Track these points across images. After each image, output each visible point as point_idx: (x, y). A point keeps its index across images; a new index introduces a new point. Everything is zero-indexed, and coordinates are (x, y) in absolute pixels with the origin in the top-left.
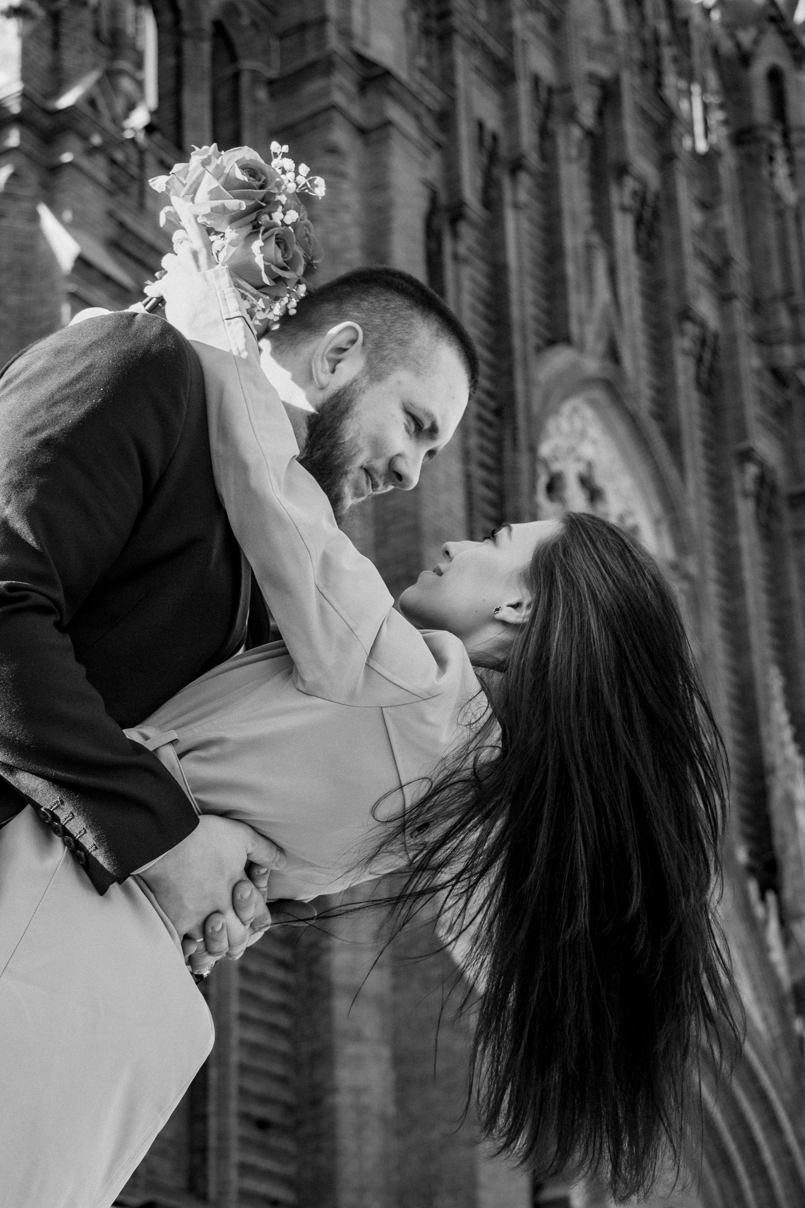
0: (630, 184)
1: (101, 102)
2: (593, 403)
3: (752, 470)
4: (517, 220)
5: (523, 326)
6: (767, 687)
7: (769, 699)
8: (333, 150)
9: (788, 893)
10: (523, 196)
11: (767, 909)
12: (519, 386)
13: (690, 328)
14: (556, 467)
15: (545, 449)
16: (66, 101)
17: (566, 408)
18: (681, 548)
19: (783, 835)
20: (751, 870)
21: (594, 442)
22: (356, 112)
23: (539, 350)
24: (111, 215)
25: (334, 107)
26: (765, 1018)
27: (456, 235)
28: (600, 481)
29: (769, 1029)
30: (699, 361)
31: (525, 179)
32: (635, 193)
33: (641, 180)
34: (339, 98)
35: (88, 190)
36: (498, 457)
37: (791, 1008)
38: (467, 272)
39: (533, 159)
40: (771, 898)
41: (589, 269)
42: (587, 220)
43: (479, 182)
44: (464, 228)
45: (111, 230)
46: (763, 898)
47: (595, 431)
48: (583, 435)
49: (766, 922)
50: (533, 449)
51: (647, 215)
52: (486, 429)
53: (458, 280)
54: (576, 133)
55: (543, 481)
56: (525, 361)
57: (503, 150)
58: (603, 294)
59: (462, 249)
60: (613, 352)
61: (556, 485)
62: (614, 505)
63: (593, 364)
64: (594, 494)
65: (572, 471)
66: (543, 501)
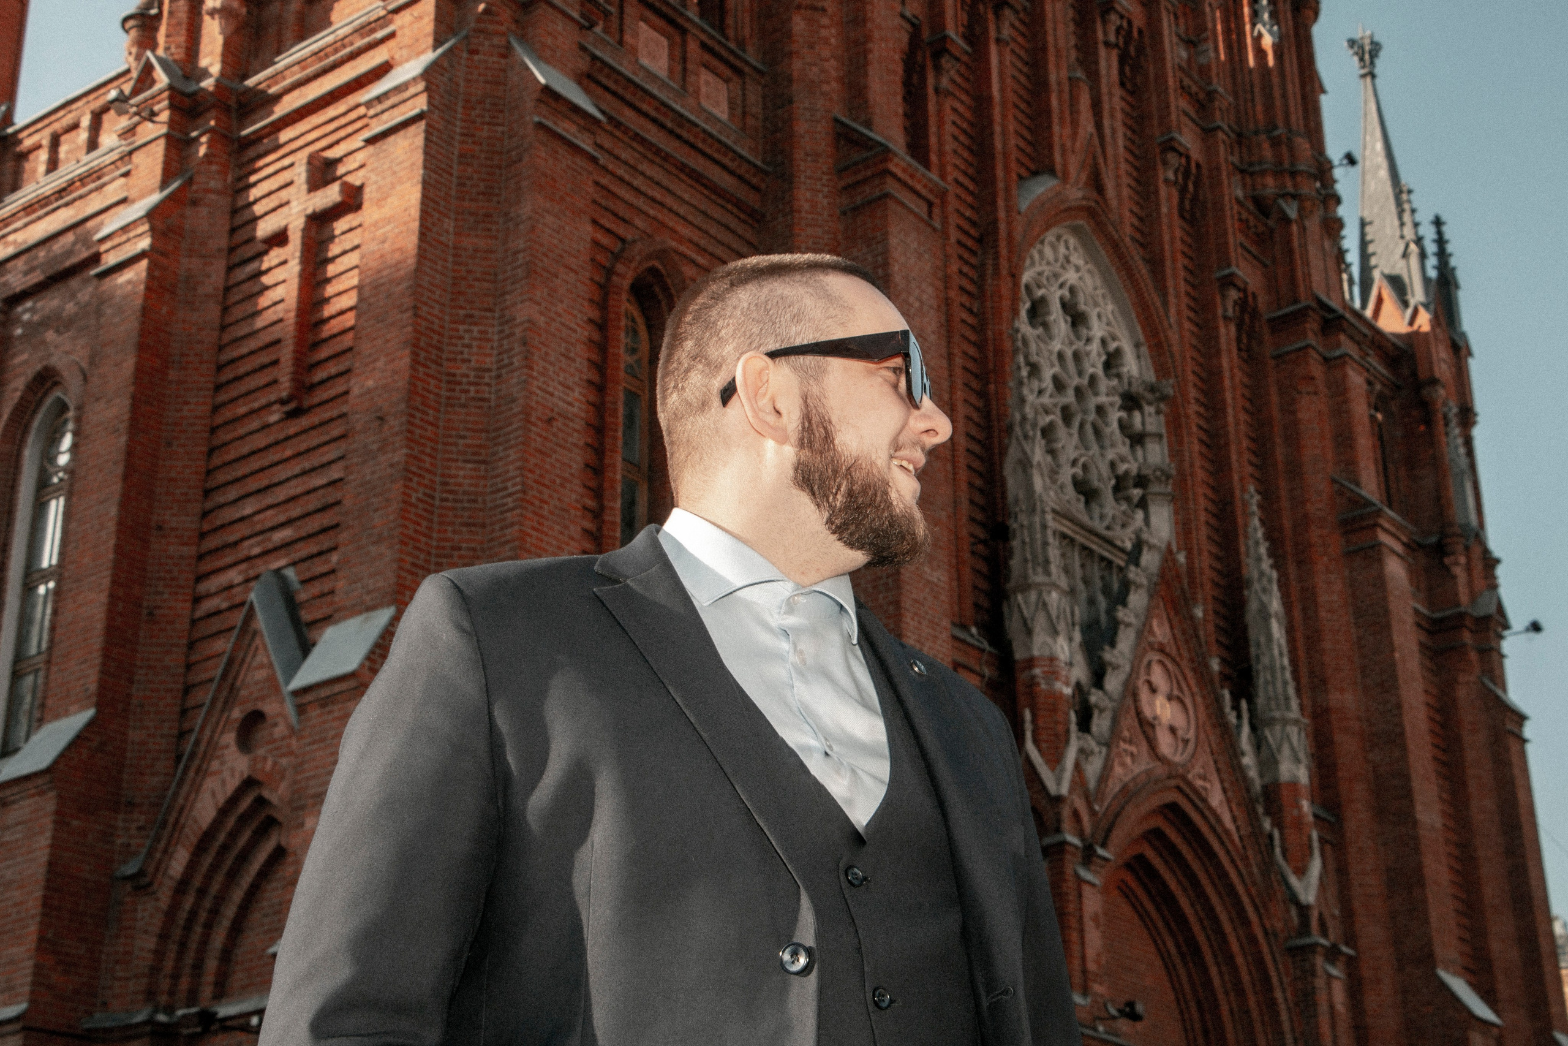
0: (1114, 20)
2: (1076, 231)
3: (1233, 294)
4: (1001, 54)
5: (1006, 155)
6: (1245, 504)
7: (1248, 515)
9: (1260, 701)
10: (1007, 32)
11: (1239, 717)
12: (1002, 214)
13: (1173, 158)
14: (1039, 293)
15: (1026, 277)
17: (1050, 237)
18: (1162, 370)
19: (1258, 645)
20: (1225, 677)
21: (1078, 269)
23: (1021, 178)
24: (582, 49)
26: (1234, 819)
27: (938, 69)
28: (1083, 306)
29: (1238, 828)
30: (1183, 190)
31: (1008, 15)
32: (1119, 30)
33: (1125, 17)
35: (560, 25)
36: (980, 284)
37: (1260, 810)
38: (948, 103)
40: (1244, 704)
41: (1074, 101)
42: (1071, 55)
43: (964, 17)
44: (945, 62)
45: (583, 64)
46: (1236, 707)
47: (1077, 259)
48: (1066, 262)
49: (1239, 726)
50: (1015, 276)
51: (1132, 51)
52: (966, 255)
53: (940, 113)
55: (1025, 307)
56: (1007, 190)
58: (1087, 126)
59: (945, 82)
60: (1096, 183)
61: (1038, 310)
62: (1098, 330)
63: (1075, 194)
64: (1077, 319)
65: (1055, 296)
66: (1023, 324)
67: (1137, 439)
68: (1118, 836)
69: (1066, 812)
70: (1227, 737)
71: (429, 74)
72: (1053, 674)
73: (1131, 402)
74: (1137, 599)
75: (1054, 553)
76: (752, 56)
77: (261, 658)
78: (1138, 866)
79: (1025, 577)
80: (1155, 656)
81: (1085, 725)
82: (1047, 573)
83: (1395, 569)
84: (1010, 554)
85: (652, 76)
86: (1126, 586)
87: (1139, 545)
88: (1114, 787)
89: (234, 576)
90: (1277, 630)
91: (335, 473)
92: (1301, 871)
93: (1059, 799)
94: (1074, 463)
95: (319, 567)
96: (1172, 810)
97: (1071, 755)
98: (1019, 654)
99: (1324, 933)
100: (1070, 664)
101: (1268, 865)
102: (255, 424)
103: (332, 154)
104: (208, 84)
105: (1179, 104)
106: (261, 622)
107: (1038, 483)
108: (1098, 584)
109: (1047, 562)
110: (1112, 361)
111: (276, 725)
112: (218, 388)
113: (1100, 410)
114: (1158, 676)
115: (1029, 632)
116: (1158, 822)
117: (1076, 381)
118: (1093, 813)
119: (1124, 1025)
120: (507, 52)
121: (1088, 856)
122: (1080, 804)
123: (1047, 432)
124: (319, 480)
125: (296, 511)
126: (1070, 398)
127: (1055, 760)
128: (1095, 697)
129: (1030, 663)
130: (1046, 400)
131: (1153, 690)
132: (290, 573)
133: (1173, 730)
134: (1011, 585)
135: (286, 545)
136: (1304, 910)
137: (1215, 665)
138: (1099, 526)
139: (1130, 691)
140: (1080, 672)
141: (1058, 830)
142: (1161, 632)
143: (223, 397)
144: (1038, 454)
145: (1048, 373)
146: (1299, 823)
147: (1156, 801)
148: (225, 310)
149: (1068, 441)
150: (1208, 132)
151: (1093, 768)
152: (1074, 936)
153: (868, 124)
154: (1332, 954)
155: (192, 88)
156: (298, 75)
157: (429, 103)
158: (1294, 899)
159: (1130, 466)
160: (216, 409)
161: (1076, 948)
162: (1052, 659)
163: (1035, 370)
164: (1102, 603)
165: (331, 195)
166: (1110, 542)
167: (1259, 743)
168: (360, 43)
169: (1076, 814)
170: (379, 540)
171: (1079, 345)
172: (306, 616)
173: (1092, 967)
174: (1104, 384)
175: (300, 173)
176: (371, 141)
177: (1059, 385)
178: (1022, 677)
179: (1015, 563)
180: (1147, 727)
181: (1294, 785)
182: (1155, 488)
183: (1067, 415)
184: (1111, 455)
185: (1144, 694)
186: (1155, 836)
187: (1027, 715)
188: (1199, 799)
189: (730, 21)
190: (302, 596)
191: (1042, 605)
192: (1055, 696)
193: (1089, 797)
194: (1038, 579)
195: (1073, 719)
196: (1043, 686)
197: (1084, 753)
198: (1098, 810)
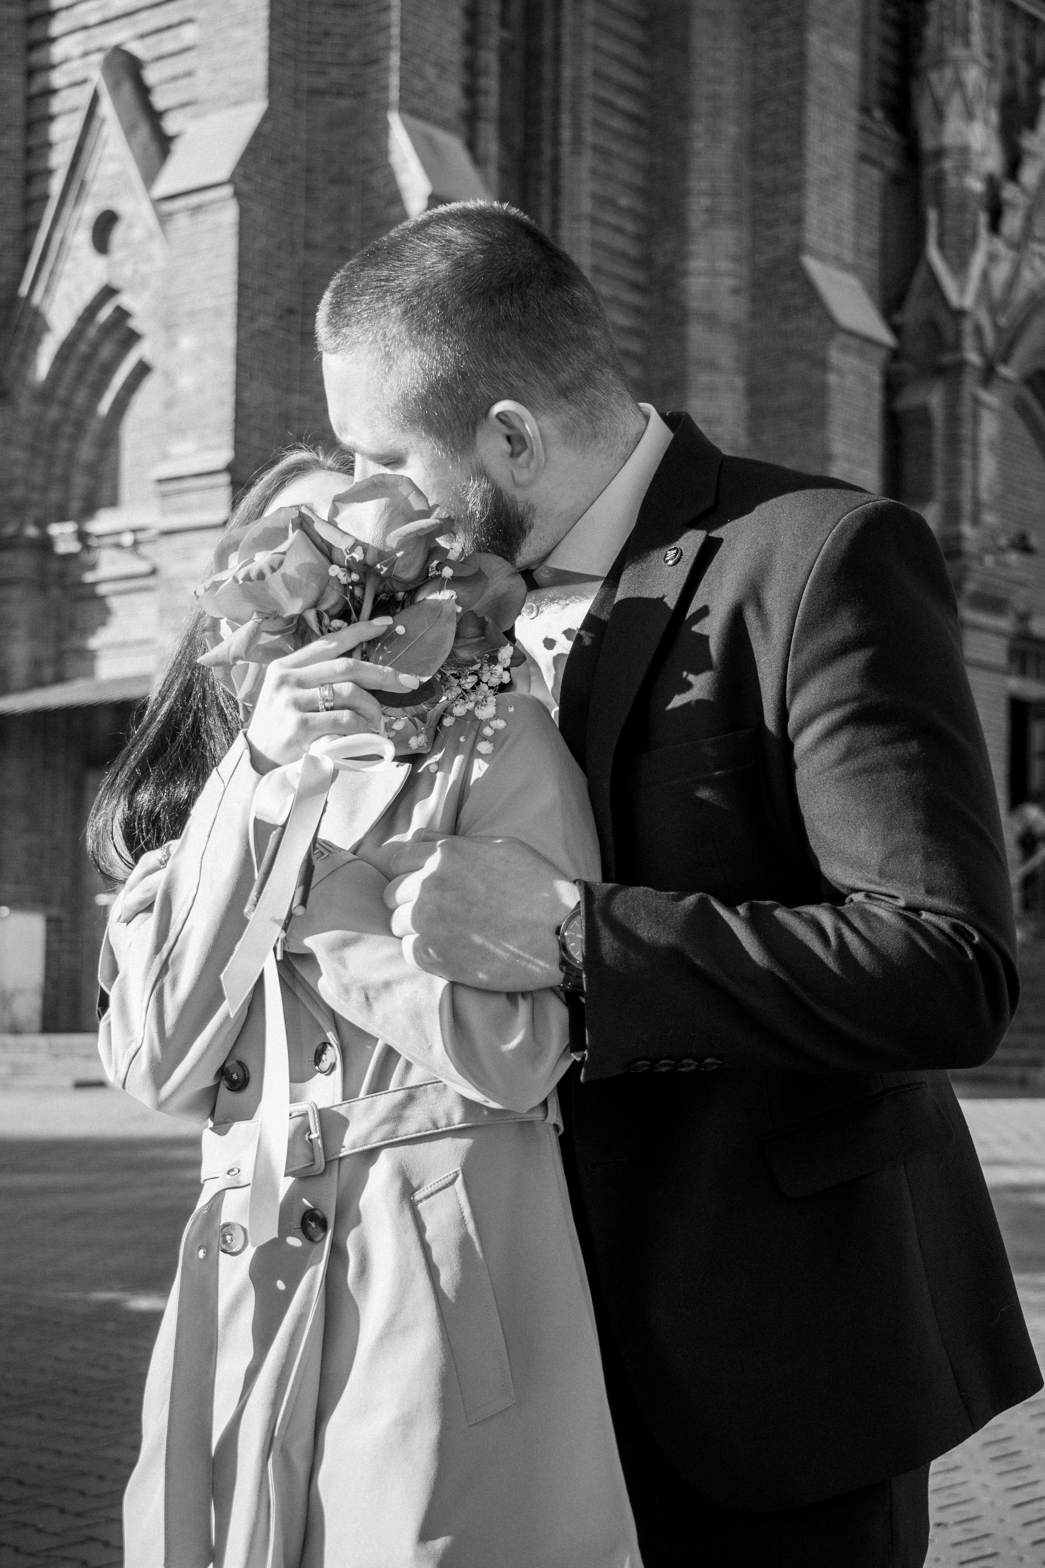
68: (1022, 350)
69: (968, 327)
72: (964, 168)
79: (941, 48)
81: (995, 227)
82: (967, 44)
84: (923, 19)
88: (1021, 294)
93: (959, 314)
95: (170, 44)
97: (978, 261)
98: (928, 143)
100: (983, 154)
108: (1020, 47)
109: (966, 31)
111: (130, 226)
115: (940, 116)
118: (996, 325)
119: (1014, 557)
121: (988, 375)
122: (984, 319)
127: (960, 267)
128: (1009, 192)
129: (940, 153)
134: (924, 60)
140: (994, 161)
141: (957, 347)
151: (1001, 274)
152: (967, 463)
161: (968, 476)
162: (965, 150)
164: (1023, 69)
169: (978, 331)
170: (242, 22)
173: (984, 496)
178: (929, 171)
179: (931, 32)
187: (932, 216)
191: (959, 84)
192: (965, 194)
193: (994, 310)
194: (957, 51)
195: (983, 219)
196: (952, 182)
197: (993, 258)
198: (1003, 321)
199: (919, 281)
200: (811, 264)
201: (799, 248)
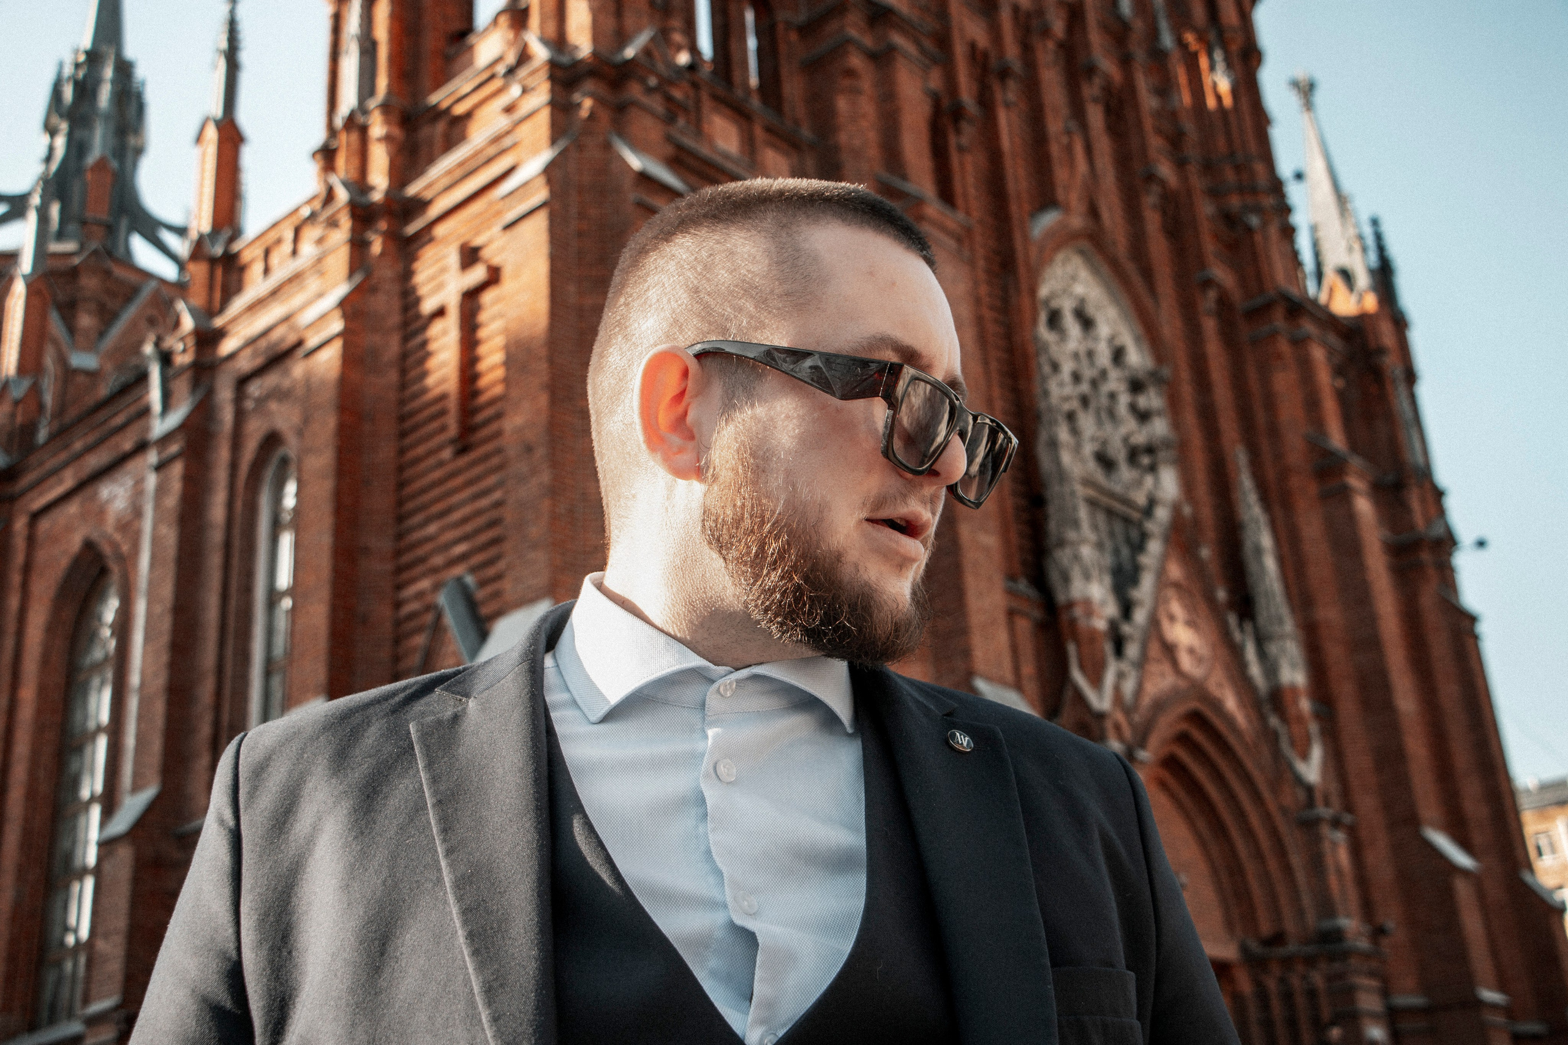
0: (1097, 81)
1: (656, 54)
2: (1082, 253)
3: (1212, 294)
4: (1008, 115)
5: (1018, 197)
6: (1235, 461)
8: (851, 73)
9: (1261, 621)
10: (1011, 96)
11: (1244, 635)
12: (1018, 243)
13: (1155, 188)
14: (1054, 304)
15: (1044, 291)
16: (630, 52)
17: (1060, 257)
18: (1160, 359)
19: (1255, 577)
20: (1232, 605)
21: (1083, 283)
22: (868, 41)
23: (1032, 213)
24: (669, 139)
25: (849, 41)
26: (1247, 719)
27: (958, 131)
28: (1091, 310)
29: (1251, 727)
30: (1164, 213)
31: (1012, 85)
32: (1102, 88)
33: (1107, 78)
34: (853, 33)
35: (648, 122)
36: (1005, 301)
37: (1267, 709)
38: (969, 159)
39: (1017, 66)
40: (1247, 626)
41: (1069, 149)
42: (1065, 111)
43: (974, 88)
44: (964, 126)
45: (669, 150)
46: (1241, 626)
47: (1084, 274)
48: (1074, 278)
50: (1033, 291)
51: (1114, 104)
52: (992, 280)
53: (962, 164)
54: (1051, 45)
55: (1043, 317)
56: (1021, 223)
57: (993, 62)
58: (1082, 166)
59: (965, 140)
60: (1093, 212)
61: (1055, 319)
62: (1104, 330)
63: (1077, 221)
64: (1087, 322)
65: (1067, 307)
66: (1044, 332)
67: (1143, 416)
68: (1154, 740)
69: (1109, 725)
70: (1236, 652)
71: (549, 171)
72: (1089, 612)
73: (1136, 386)
74: (1155, 547)
75: (1083, 513)
76: (806, 133)
77: (451, 648)
78: (1170, 763)
79: (1060, 535)
80: (1171, 593)
81: (1119, 652)
82: (1079, 530)
83: (1363, 506)
84: (1045, 518)
85: (726, 156)
86: (1144, 537)
87: (1152, 502)
88: (1146, 701)
89: (425, 584)
90: (1270, 563)
91: (497, 495)
92: (1305, 756)
93: (1101, 716)
94: (1093, 439)
95: (491, 572)
96: (1196, 718)
97: (1109, 678)
98: (1061, 598)
99: (1327, 803)
100: (1103, 603)
101: (1277, 754)
102: (431, 461)
103: (477, 241)
104: (377, 196)
105: (1155, 143)
106: (449, 619)
107: (1066, 458)
108: (1120, 538)
109: (1078, 521)
110: (1118, 355)
112: (403, 435)
113: (1112, 396)
114: (1176, 608)
115: (1066, 579)
116: (1184, 726)
117: (1088, 373)
118: (1131, 723)
120: (607, 147)
122: (1120, 717)
123: (1071, 417)
124: (484, 502)
125: (468, 528)
126: (1085, 387)
127: (1097, 681)
128: (1126, 629)
129: (1070, 605)
130: (1069, 390)
131: (1172, 618)
132: (470, 580)
133: (1191, 651)
134: (1050, 544)
135: (463, 557)
136: (1309, 789)
137: (1221, 595)
138: (1118, 489)
139: (1154, 622)
140: (1111, 609)
142: (1175, 571)
143: (407, 441)
144: (1063, 434)
145: (1067, 367)
146: (1300, 719)
147: (1181, 709)
148: (403, 372)
149: (1087, 423)
150: (1181, 164)
151: (1129, 687)
153: (904, 177)
154: (1336, 823)
155: (363, 200)
156: (446, 181)
157: (552, 192)
158: (1299, 780)
159: (1140, 438)
160: (402, 452)
162: (1087, 603)
163: (1056, 367)
164: (1125, 552)
165: (478, 274)
166: (1127, 502)
167: (1262, 654)
168: (492, 151)
169: (1118, 728)
170: (534, 546)
171: (1090, 344)
172: (484, 611)
174: (1114, 374)
175: (453, 258)
176: (509, 227)
177: (1076, 377)
178: (1064, 617)
179: (1052, 526)
180: (1169, 650)
181: (1294, 689)
182: (1162, 455)
183: (1085, 401)
184: (1123, 430)
185: (1165, 624)
186: (1183, 739)
187: (1072, 649)
188: (1217, 705)
189: (787, 108)
190: (480, 595)
191: (1077, 558)
192: (1093, 634)
193: (1128, 711)
194: (1071, 535)
195: (1108, 648)
196: (1082, 623)
197: (1121, 676)
198: (1137, 718)
199: (1069, 694)
200: (981, 685)
201: (970, 674)
